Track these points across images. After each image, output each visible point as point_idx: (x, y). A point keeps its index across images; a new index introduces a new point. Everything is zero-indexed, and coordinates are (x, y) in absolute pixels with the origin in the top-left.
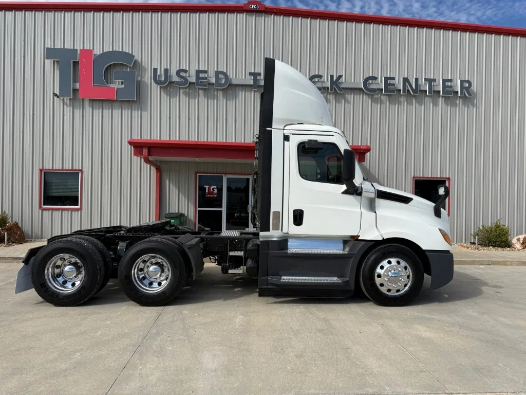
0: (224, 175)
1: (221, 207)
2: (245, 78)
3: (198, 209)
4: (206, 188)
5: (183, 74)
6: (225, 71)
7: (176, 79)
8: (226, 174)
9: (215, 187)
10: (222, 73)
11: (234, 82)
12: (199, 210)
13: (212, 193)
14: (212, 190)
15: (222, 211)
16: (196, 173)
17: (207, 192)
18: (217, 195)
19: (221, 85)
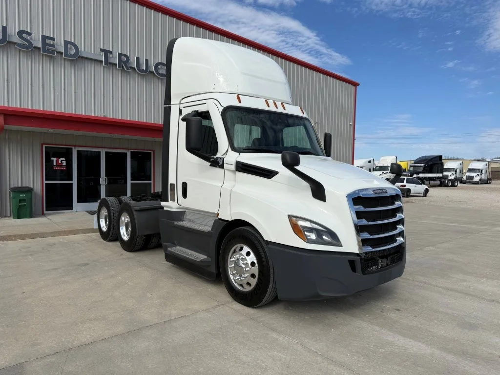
0: (73, 148)
1: (71, 180)
2: (94, 53)
3: (45, 182)
4: (53, 160)
5: (25, 36)
6: (73, 41)
7: (16, 39)
8: (75, 146)
9: (64, 159)
10: (71, 43)
11: (84, 55)
12: (46, 184)
13: (61, 166)
14: (60, 162)
15: (72, 184)
16: (42, 144)
17: (55, 164)
18: (66, 167)
19: (71, 56)
